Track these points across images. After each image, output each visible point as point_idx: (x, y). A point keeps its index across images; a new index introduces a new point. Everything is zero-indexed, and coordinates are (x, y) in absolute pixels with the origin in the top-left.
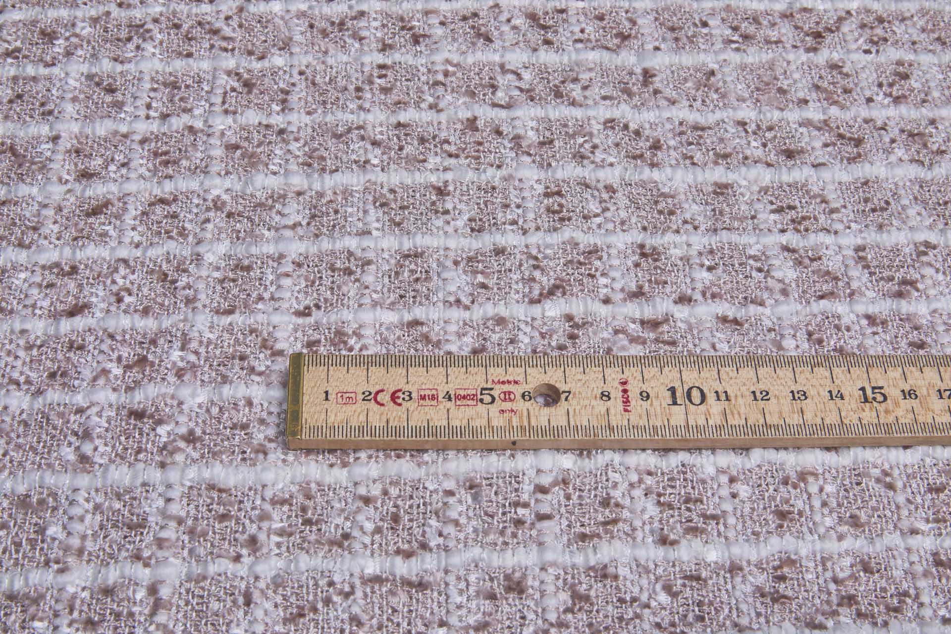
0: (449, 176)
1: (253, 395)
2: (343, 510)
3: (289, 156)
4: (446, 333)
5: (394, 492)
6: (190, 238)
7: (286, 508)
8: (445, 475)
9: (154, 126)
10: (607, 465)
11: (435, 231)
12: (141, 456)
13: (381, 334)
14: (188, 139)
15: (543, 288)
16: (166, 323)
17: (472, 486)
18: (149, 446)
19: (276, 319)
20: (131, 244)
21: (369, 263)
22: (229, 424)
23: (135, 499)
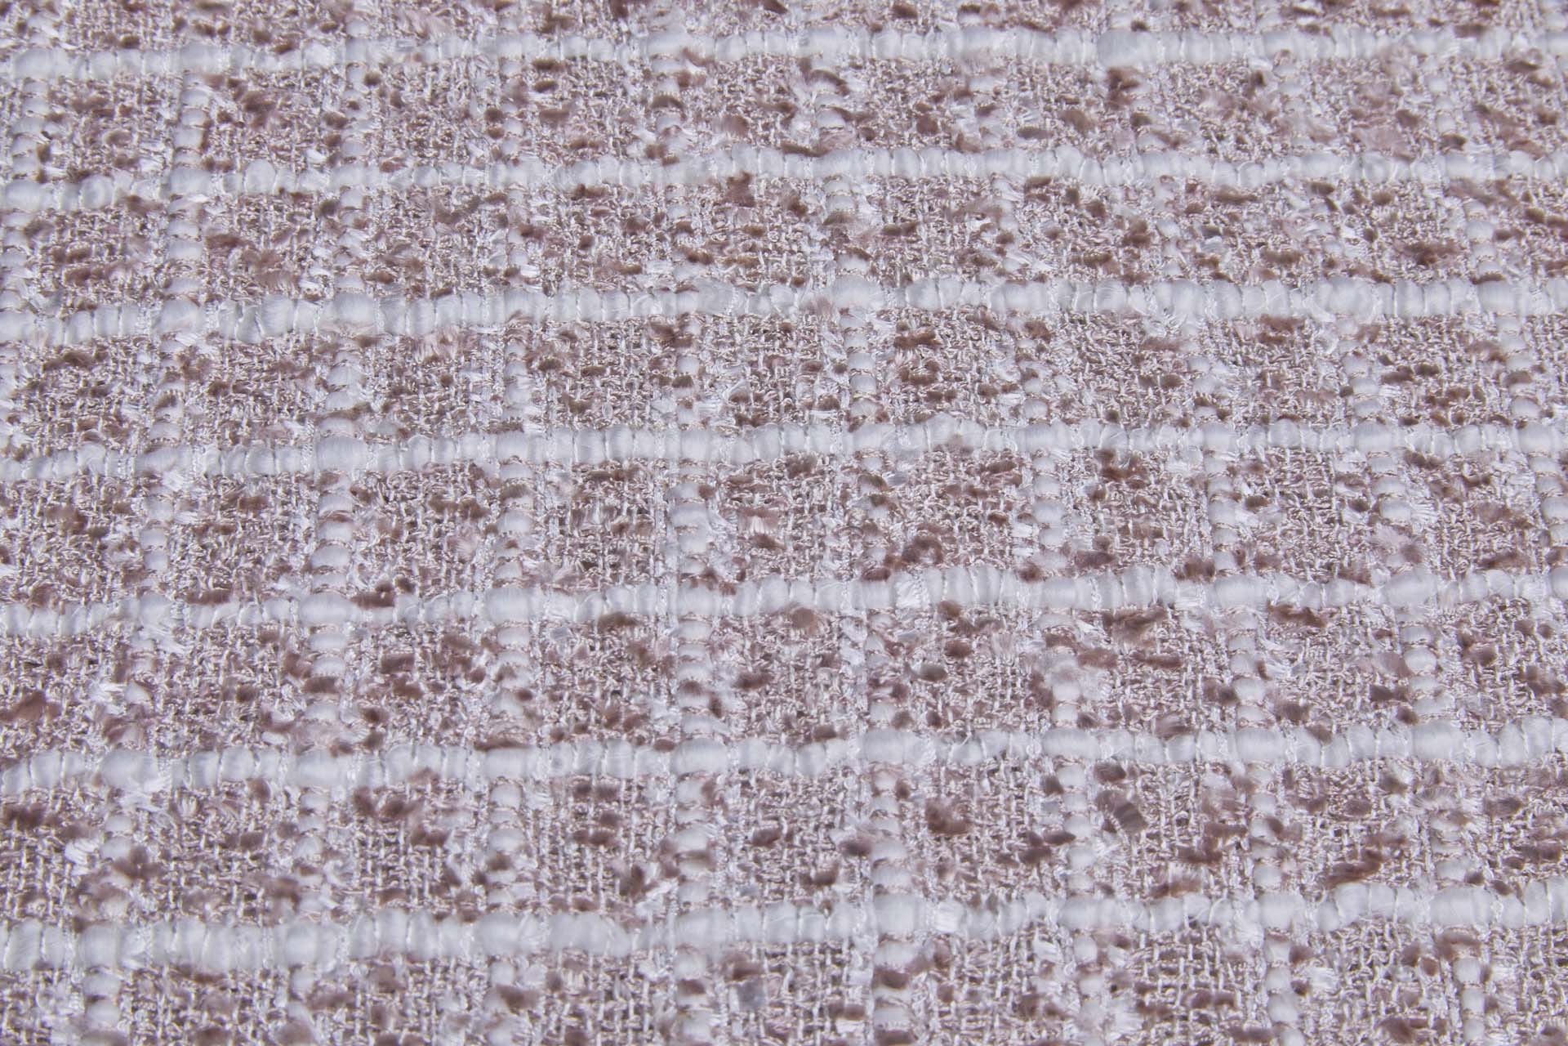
0: (690, 303)
1: (270, 772)
2: (463, 1021)
3: (343, 262)
4: (683, 642)
5: (573, 982)
6: (134, 439)
7: (341, 1014)
8: (683, 948)
9: (57, 198)
10: (1031, 926)
11: (660, 422)
12: (34, 906)
13: (543, 646)
14: (129, 225)
15: (893, 546)
16: (84, 622)
17: (741, 972)
18: (51, 885)
19: (317, 611)
20: (7, 451)
21: (517, 492)
22: (217, 836)
23: (22, 996)
